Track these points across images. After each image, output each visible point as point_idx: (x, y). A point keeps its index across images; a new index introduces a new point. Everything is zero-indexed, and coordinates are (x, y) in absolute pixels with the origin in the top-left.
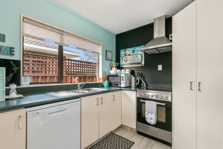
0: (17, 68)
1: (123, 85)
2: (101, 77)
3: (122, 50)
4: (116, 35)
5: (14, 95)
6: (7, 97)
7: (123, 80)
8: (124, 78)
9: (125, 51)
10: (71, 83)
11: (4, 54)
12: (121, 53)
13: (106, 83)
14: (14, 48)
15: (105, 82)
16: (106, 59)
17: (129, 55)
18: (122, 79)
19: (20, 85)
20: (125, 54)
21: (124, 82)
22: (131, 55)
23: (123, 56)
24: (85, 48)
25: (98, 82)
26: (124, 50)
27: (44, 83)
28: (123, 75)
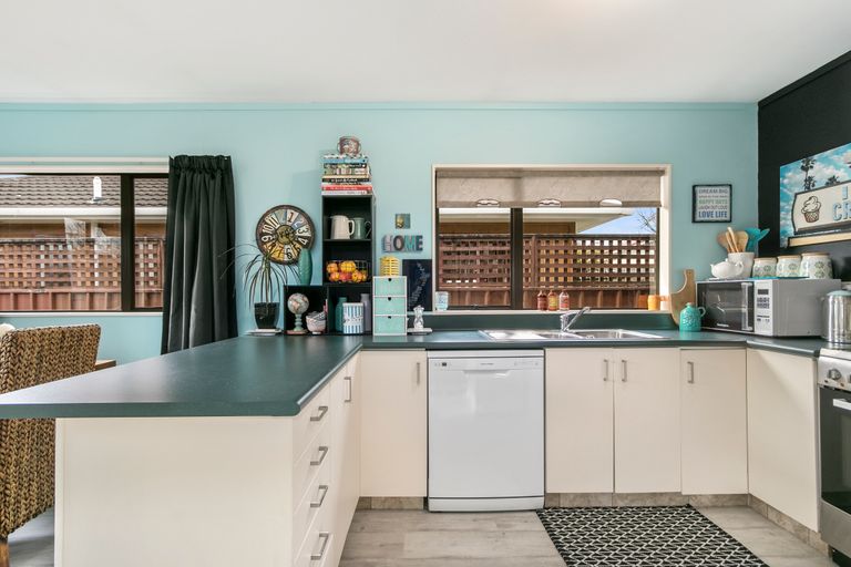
0: (428, 275)
1: (765, 327)
2: (665, 290)
3: (792, 165)
4: (760, 103)
5: (419, 327)
6: (411, 330)
7: (767, 306)
8: (770, 296)
9: (805, 169)
10: (545, 309)
11: (409, 251)
12: (786, 181)
13: (685, 317)
14: (421, 237)
15: (684, 312)
16: (694, 221)
17: (832, 182)
18: (760, 300)
19: (431, 310)
20: (809, 179)
21: (769, 311)
22: (839, 183)
23: (796, 195)
24: (592, 200)
25: (651, 309)
26: (800, 163)
27: (477, 308)
28: (767, 284)
